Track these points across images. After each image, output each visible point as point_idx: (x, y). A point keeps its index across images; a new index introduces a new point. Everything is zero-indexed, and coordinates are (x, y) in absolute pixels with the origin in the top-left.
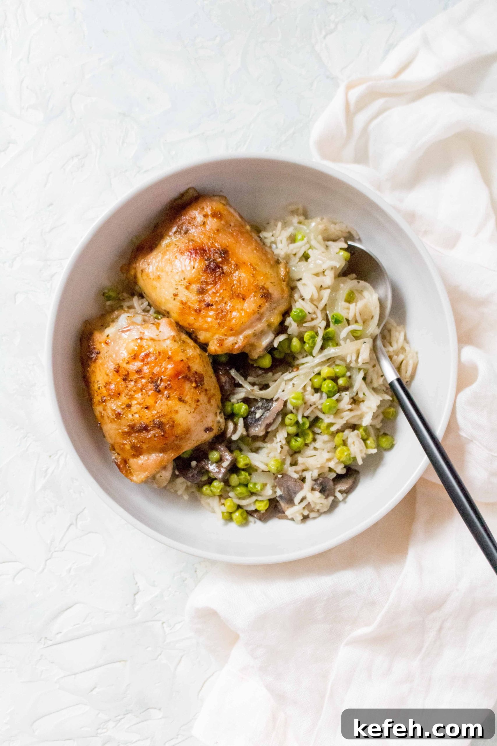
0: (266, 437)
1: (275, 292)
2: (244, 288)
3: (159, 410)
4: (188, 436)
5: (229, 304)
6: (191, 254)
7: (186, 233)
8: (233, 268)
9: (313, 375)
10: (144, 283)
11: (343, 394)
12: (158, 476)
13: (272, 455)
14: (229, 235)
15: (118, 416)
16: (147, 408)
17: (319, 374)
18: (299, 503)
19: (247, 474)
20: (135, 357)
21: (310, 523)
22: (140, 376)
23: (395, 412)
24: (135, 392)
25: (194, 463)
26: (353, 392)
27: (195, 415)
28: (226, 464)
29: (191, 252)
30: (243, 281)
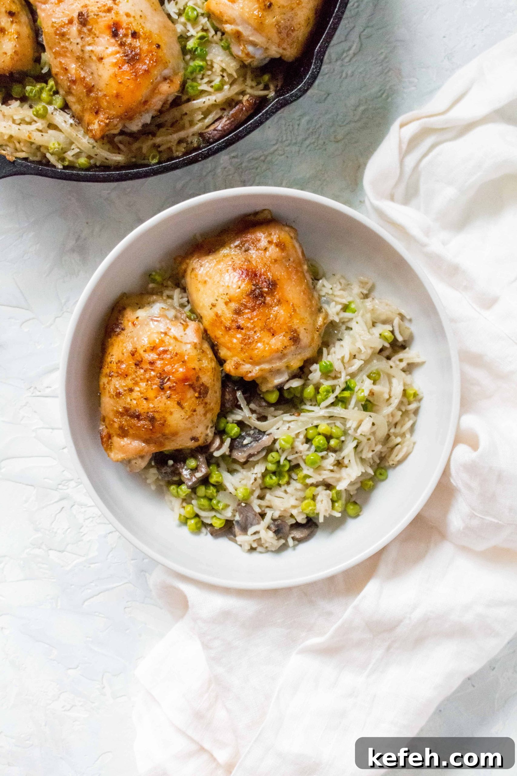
0: (245, 464)
1: (305, 339)
2: (278, 325)
3: (156, 406)
4: (174, 438)
5: (258, 334)
6: (242, 274)
7: (246, 251)
8: (275, 302)
9: (311, 425)
10: (190, 281)
11: (330, 454)
12: (133, 462)
13: (244, 482)
14: (284, 269)
15: (118, 395)
16: (146, 399)
17: (317, 426)
18: (252, 535)
19: (215, 491)
20: (153, 349)
21: (255, 556)
22: (151, 368)
23: (373, 486)
24: (141, 379)
25: (171, 462)
26: (340, 456)
27: (187, 422)
28: (199, 475)
29: (243, 272)
30: (280, 318)
